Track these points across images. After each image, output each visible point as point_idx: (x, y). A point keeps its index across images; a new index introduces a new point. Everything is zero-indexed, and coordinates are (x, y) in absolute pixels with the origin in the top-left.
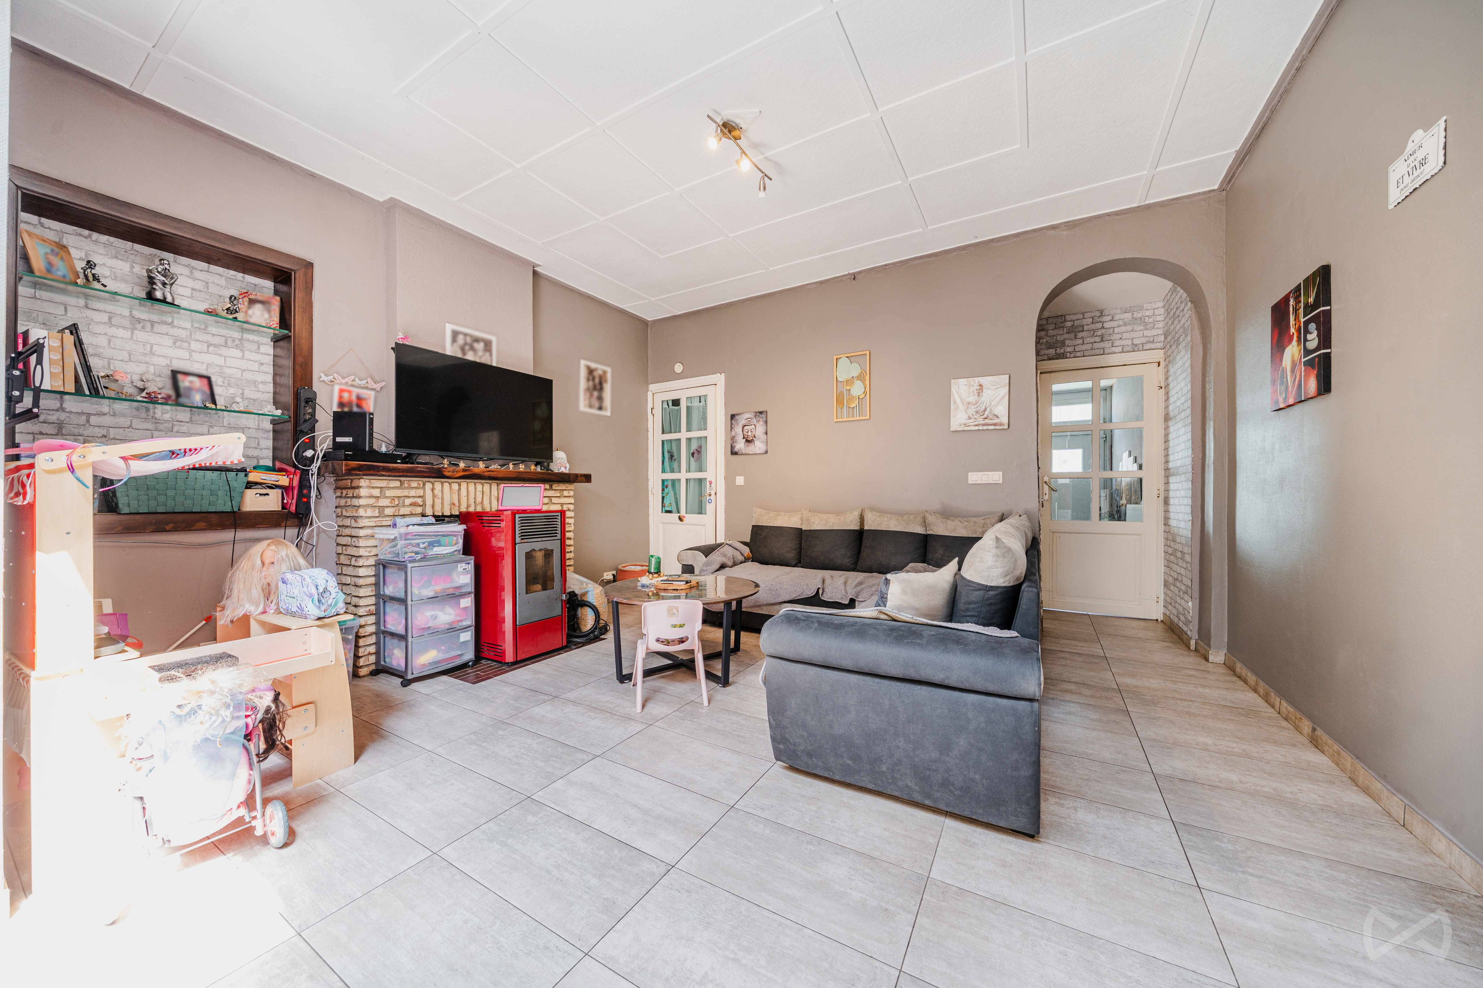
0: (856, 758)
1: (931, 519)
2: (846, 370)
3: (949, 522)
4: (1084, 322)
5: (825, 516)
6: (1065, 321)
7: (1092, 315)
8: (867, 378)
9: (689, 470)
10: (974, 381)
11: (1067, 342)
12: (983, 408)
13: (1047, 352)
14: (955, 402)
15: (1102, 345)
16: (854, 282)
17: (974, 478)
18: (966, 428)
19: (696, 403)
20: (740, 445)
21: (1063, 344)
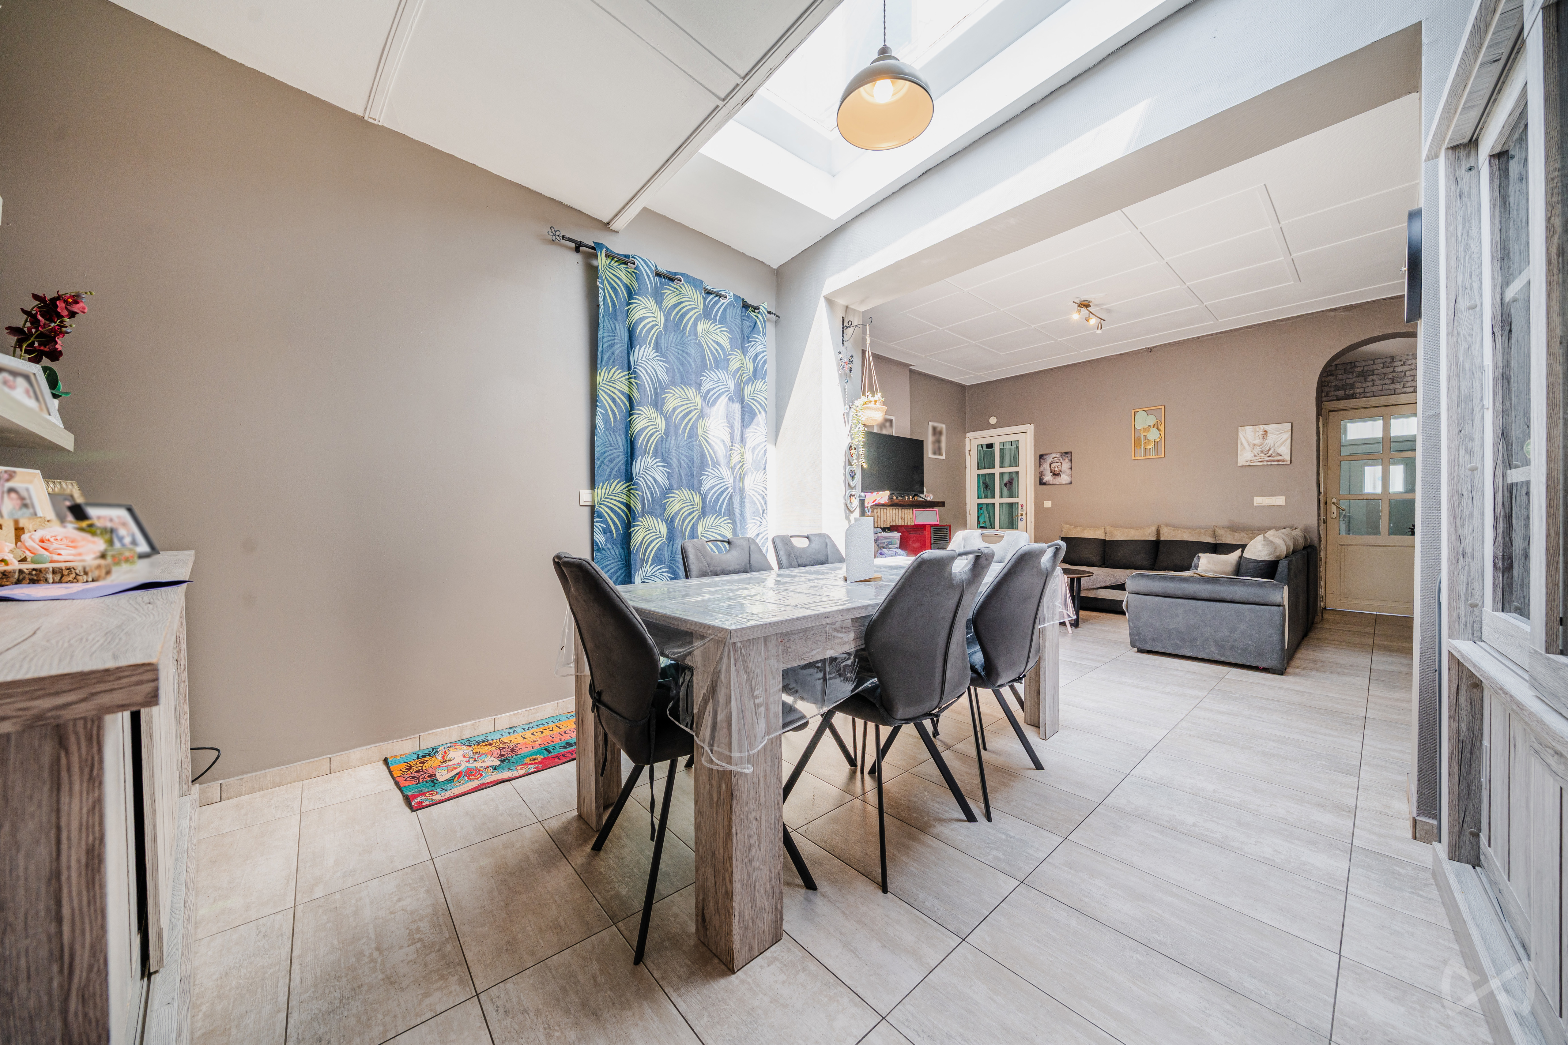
0: (1182, 639)
1: (1220, 532)
2: (1143, 420)
3: (1236, 534)
4: (1375, 367)
5: (1126, 530)
6: (1355, 367)
7: (1384, 361)
8: (1163, 426)
9: (1001, 497)
10: (1260, 429)
11: (1356, 385)
12: (1268, 448)
13: (1336, 393)
14: (1242, 444)
15: (1393, 386)
16: (1150, 354)
17: (1258, 501)
18: (1252, 464)
19: (1008, 446)
20: (1048, 477)
21: (1352, 386)
